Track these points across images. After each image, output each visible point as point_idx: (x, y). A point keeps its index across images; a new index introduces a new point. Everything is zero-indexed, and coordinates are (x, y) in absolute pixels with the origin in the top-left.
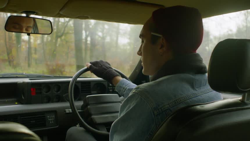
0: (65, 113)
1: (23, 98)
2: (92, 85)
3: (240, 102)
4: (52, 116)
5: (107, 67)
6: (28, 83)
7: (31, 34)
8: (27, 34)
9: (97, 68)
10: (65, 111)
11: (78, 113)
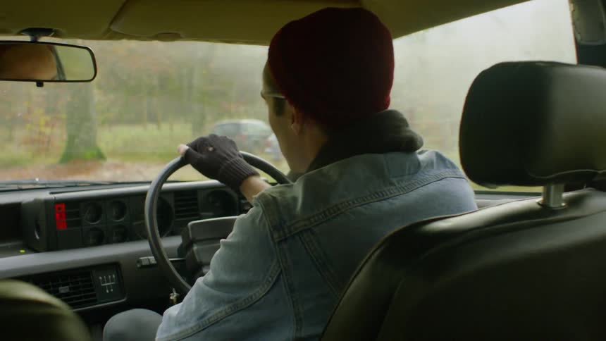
0: (139, 266)
1: (37, 237)
2: (201, 197)
3: (539, 207)
4: (110, 277)
5: (228, 155)
6: (47, 202)
7: (45, 83)
8: (35, 83)
9: (204, 156)
10: (139, 262)
11: (170, 264)
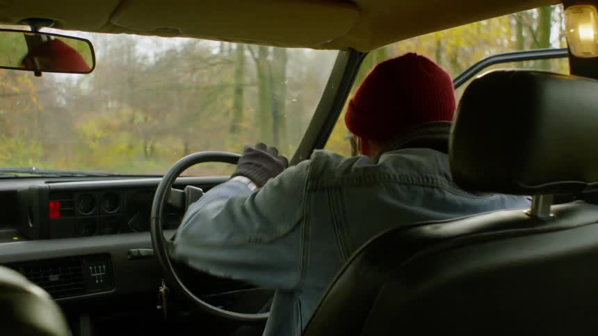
0: (129, 257)
1: (31, 225)
3: (526, 217)
4: (100, 267)
6: (41, 191)
8: (33, 73)
10: (130, 253)
